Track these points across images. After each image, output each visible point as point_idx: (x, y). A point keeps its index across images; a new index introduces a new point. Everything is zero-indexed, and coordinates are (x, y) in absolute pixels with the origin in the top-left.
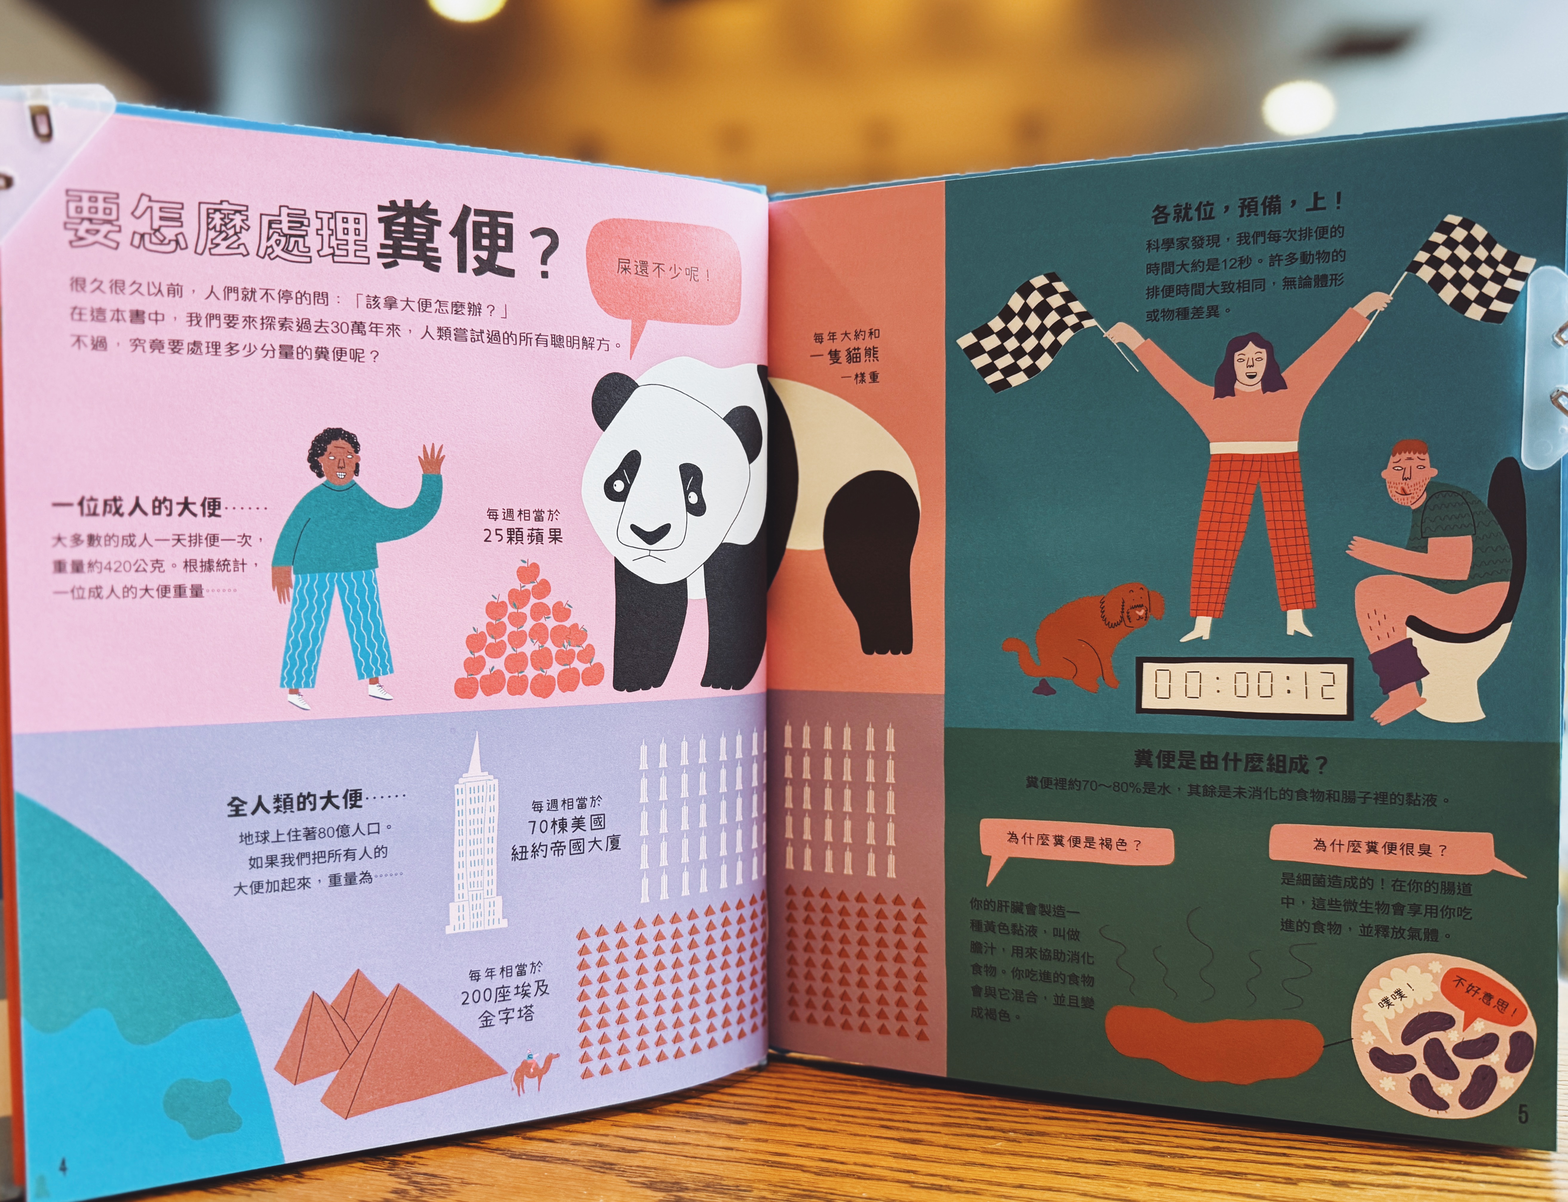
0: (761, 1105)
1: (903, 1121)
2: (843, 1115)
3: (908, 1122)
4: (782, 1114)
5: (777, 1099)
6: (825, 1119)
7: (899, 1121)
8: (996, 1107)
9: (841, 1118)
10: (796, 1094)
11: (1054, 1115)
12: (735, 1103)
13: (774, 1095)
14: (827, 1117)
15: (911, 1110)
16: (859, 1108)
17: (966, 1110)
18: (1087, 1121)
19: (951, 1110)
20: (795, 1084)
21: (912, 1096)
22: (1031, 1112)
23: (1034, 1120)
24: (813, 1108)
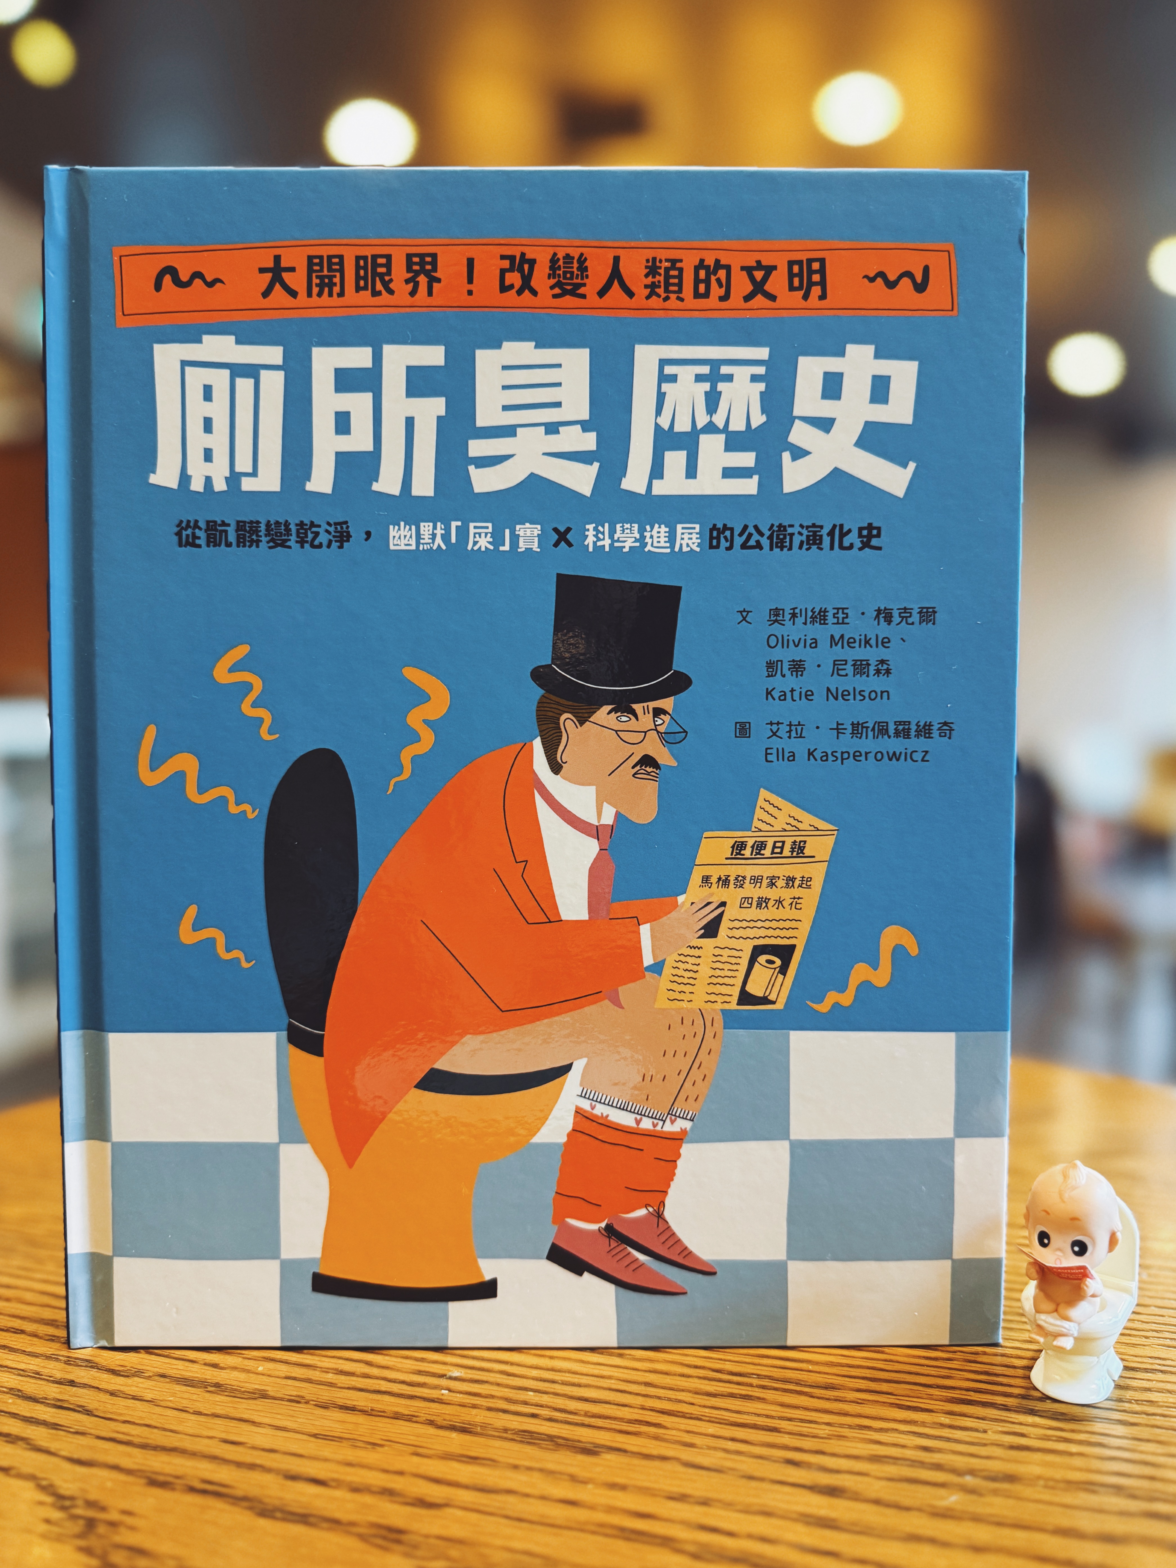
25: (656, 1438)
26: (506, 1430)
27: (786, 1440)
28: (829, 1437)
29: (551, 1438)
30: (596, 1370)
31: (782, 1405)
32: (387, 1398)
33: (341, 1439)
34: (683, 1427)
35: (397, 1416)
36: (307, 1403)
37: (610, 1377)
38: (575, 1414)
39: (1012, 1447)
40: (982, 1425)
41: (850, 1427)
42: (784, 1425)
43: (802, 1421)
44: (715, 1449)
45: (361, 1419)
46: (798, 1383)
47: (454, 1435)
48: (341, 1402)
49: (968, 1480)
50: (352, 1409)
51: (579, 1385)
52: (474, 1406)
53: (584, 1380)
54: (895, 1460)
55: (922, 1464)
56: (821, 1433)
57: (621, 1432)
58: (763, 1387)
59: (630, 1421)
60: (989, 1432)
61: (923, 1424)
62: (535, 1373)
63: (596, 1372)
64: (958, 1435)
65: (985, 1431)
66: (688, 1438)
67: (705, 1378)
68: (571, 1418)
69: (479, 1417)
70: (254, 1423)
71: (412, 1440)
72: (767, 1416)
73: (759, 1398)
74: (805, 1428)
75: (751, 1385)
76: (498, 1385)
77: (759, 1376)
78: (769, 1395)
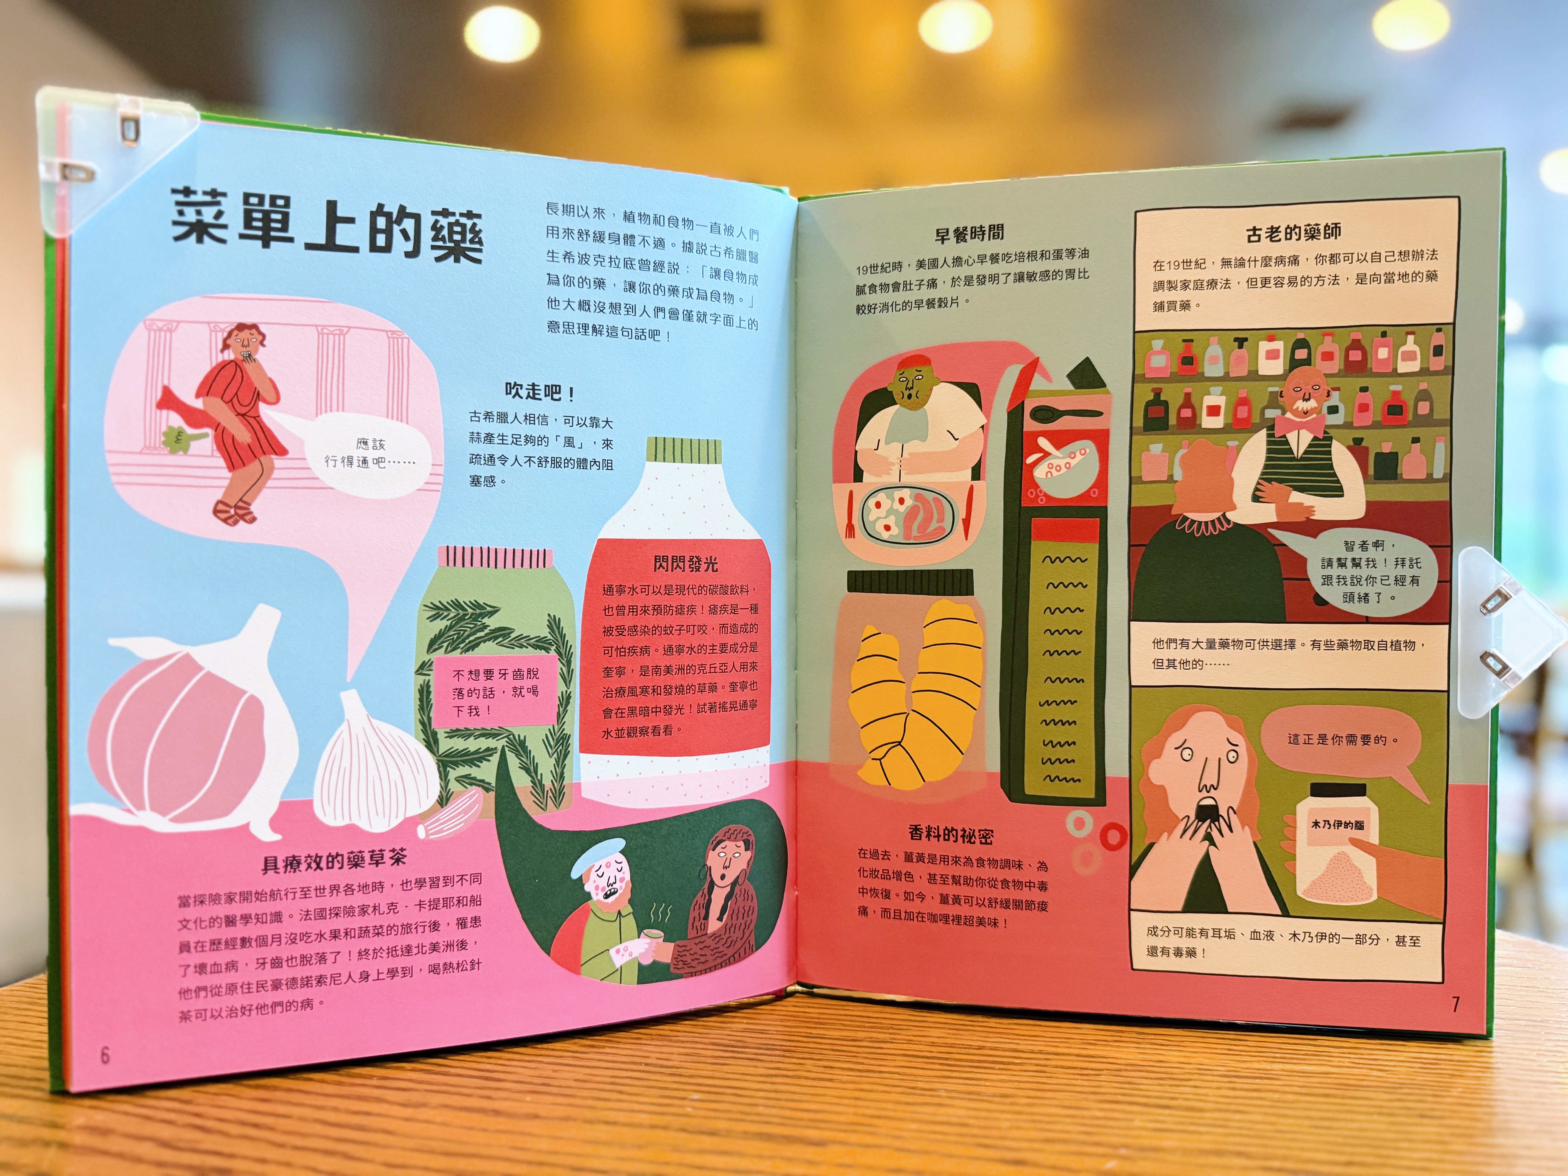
25: (869, 1133)
26: (744, 1133)
28: (1011, 1128)
29: (785, 1137)
30: (812, 1091)
31: (967, 1109)
32: (642, 1115)
34: (887, 1125)
35: (653, 1126)
39: (1153, 1130)
40: (1129, 1116)
41: (1027, 1121)
42: (972, 1122)
44: (920, 1139)
46: (981, 1094)
47: (703, 1137)
49: (1123, 1151)
50: (614, 1123)
52: (716, 1118)
54: (1064, 1141)
55: (1085, 1143)
56: (1005, 1126)
57: (841, 1131)
66: (896, 1133)
69: (722, 1125)
76: (732, 1103)
77: (947, 1091)
78: (957, 1102)
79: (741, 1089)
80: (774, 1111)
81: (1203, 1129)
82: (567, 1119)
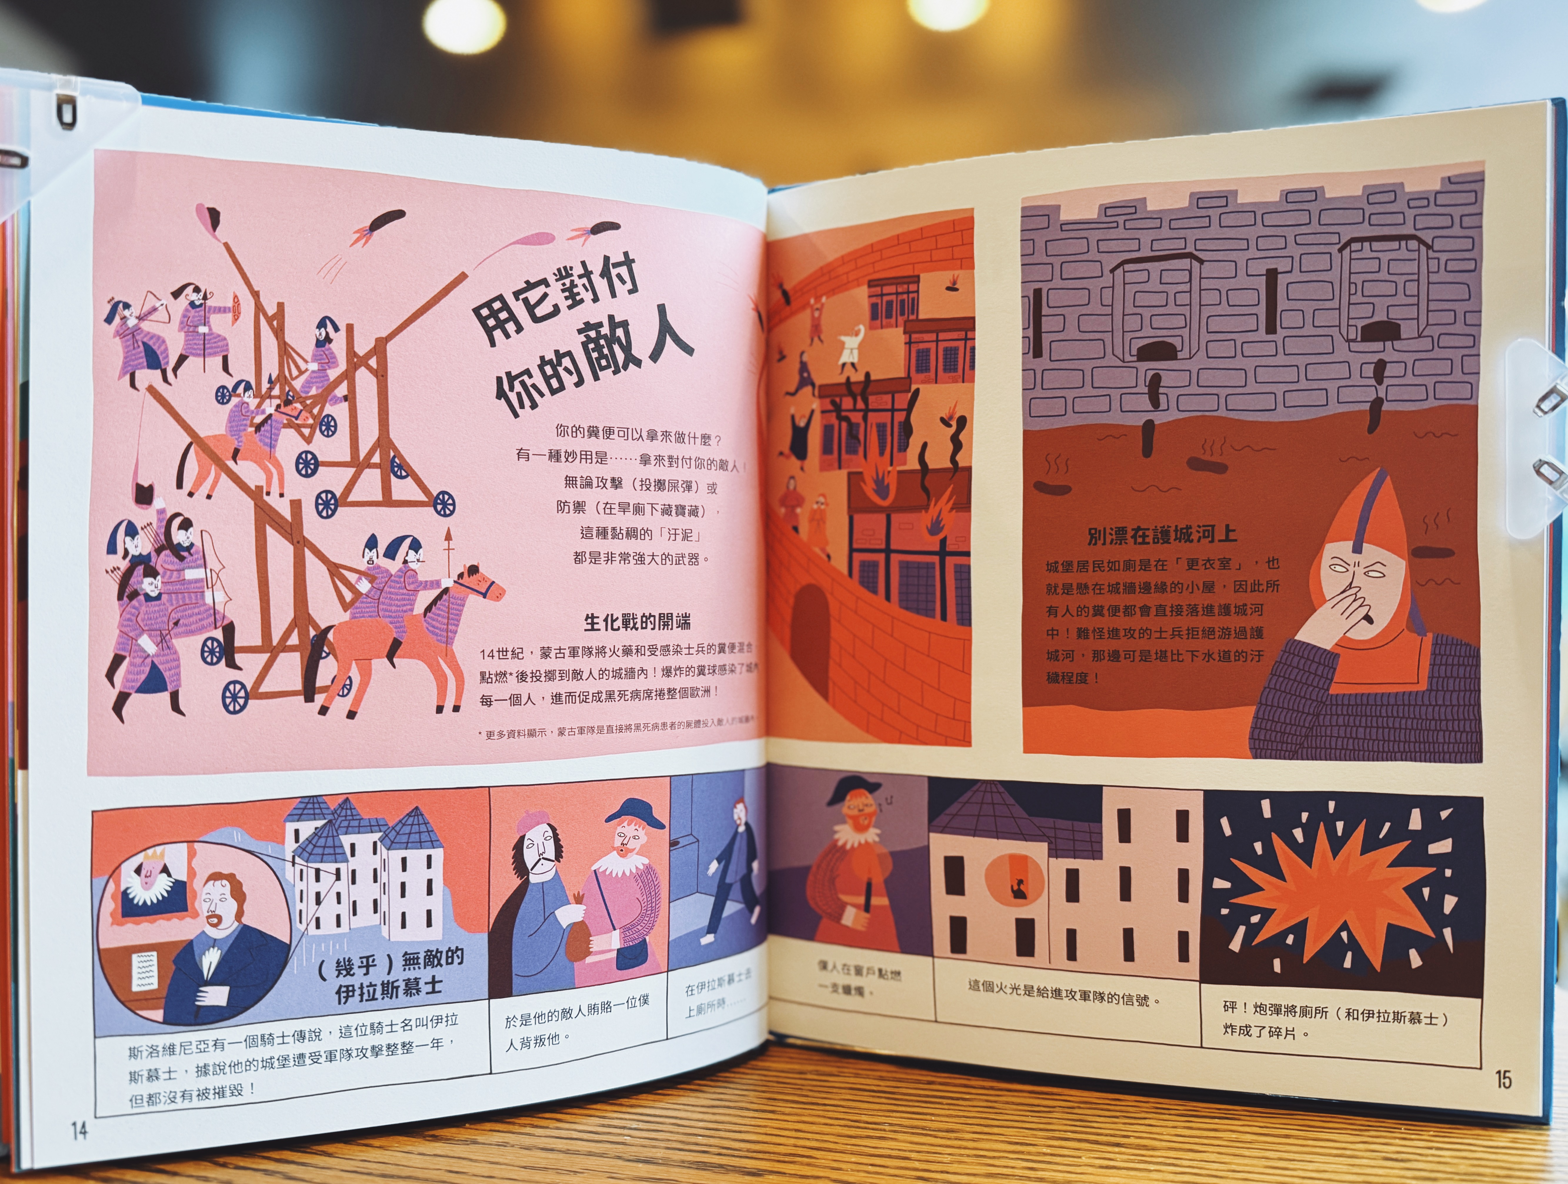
0: (779, 1154)
1: (942, 1172)
2: (872, 1165)
3: (948, 1173)
4: (802, 1164)
5: (796, 1146)
6: (852, 1170)
7: (937, 1172)
8: (1045, 1154)
9: (870, 1168)
10: (817, 1140)
11: (1112, 1163)
12: (748, 1151)
13: (792, 1141)
14: (854, 1167)
15: (950, 1158)
16: (890, 1157)
17: (1012, 1159)
18: (1150, 1171)
19: (994, 1157)
20: (814, 1128)
21: (949, 1143)
22: (1084, 1160)
23: (1090, 1170)
24: (838, 1156)
25: (808, 1165)
26: (683, 1162)
27: (917, 1165)
28: (951, 1163)
29: (721, 1166)
31: (911, 1143)
32: (579, 1142)
33: (546, 1169)
34: (830, 1158)
35: (590, 1154)
36: (513, 1146)
37: (765, 1126)
38: (739, 1150)
39: (1101, 1167)
41: (968, 1156)
42: (913, 1155)
43: (928, 1152)
44: (858, 1171)
45: (561, 1156)
46: (923, 1128)
47: (641, 1165)
48: (542, 1146)
51: (740, 1132)
52: (654, 1147)
53: (743, 1128)
56: (945, 1160)
57: (779, 1161)
58: (895, 1131)
59: (785, 1155)
60: (1083, 1158)
61: (1029, 1153)
62: (701, 1124)
63: (753, 1123)
64: (1058, 1160)
65: (1080, 1157)
66: (835, 1165)
67: (845, 1126)
68: (736, 1153)
69: (660, 1154)
70: (471, 1160)
71: (606, 1169)
72: (899, 1150)
73: (892, 1139)
74: (931, 1157)
75: (885, 1130)
76: (671, 1132)
77: (891, 1124)
78: (900, 1136)
79: (681, 1119)
80: (712, 1141)
81: (1152, 1167)
82: (504, 1145)
